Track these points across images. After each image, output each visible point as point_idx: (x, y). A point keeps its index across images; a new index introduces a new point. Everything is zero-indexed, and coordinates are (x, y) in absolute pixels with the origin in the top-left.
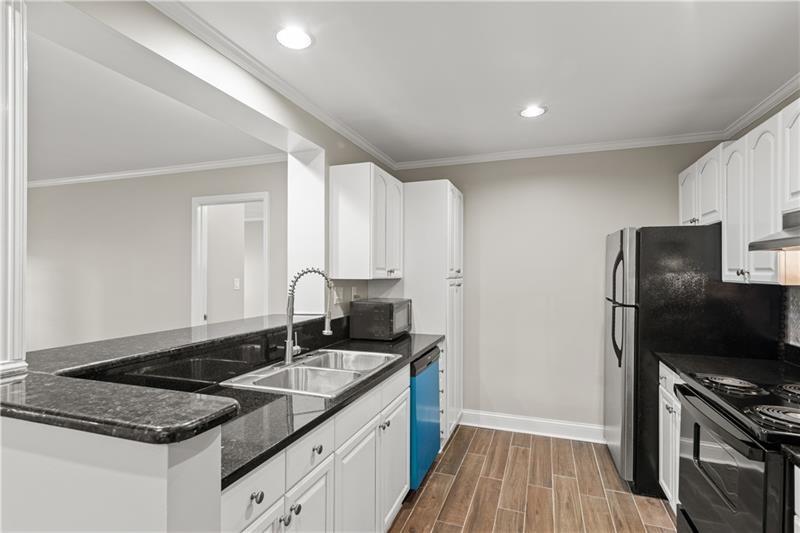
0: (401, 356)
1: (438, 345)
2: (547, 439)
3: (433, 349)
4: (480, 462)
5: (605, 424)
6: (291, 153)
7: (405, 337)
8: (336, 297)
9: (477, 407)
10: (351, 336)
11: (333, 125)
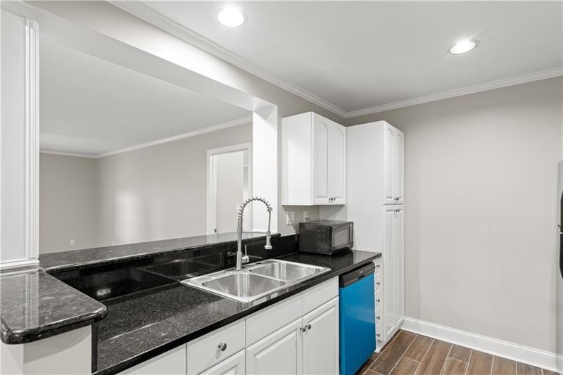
0: (330, 269)
1: (374, 261)
2: (489, 357)
3: (368, 264)
4: (413, 367)
5: (558, 351)
6: (255, 112)
7: (346, 252)
8: (288, 219)
9: (418, 317)
10: (300, 250)
11: (285, 86)
